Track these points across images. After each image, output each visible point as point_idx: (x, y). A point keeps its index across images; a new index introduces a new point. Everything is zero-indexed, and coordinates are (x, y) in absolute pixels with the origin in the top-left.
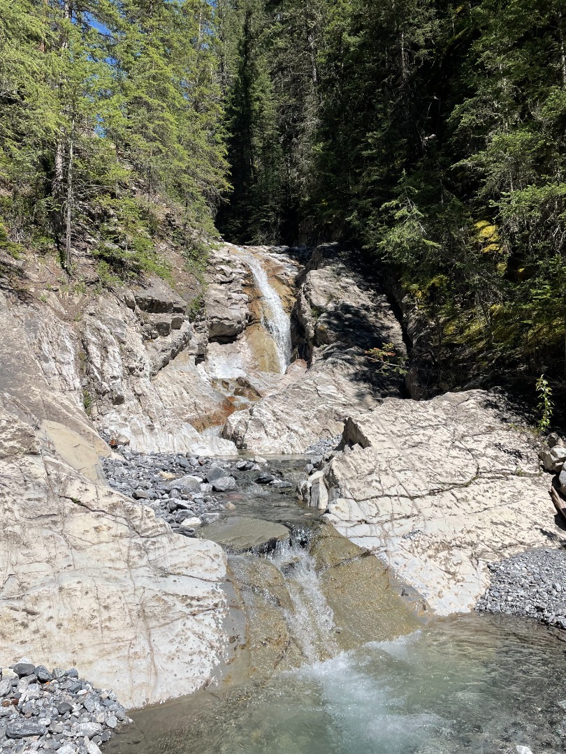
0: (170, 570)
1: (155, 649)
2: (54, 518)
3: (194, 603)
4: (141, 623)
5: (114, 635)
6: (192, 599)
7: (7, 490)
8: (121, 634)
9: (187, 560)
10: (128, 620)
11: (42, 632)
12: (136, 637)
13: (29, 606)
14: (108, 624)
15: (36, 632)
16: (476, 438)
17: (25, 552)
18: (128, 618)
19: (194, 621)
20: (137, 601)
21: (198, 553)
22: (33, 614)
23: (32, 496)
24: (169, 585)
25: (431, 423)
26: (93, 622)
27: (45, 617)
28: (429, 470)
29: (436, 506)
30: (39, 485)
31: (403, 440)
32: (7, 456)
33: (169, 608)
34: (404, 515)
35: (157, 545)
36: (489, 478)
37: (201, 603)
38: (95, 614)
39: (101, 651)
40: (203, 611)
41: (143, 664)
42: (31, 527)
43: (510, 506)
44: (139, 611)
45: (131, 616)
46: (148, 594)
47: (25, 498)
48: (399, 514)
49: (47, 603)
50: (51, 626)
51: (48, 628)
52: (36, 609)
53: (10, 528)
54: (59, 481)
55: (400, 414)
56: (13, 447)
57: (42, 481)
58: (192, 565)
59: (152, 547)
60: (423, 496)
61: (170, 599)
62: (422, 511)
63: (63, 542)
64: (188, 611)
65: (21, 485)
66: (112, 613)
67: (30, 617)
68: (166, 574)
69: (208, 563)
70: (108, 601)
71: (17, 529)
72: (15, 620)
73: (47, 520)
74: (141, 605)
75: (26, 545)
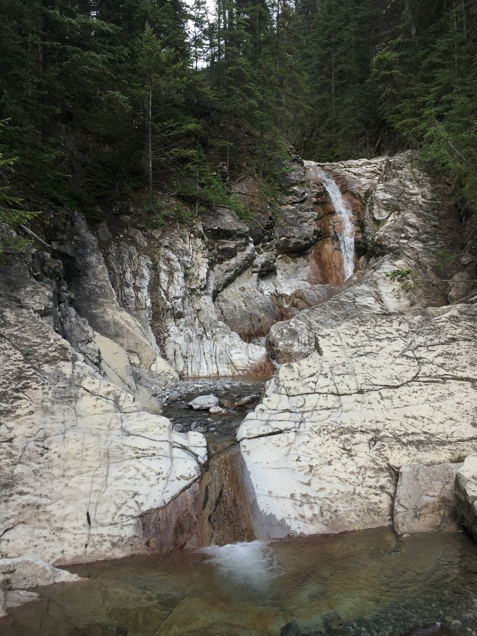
0: (132, 433)
1: (110, 474)
2: (71, 399)
3: (140, 451)
4: (106, 459)
5: (88, 464)
6: (140, 449)
7: (47, 381)
8: (92, 464)
9: (145, 427)
10: (98, 457)
11: (50, 458)
12: (100, 467)
13: (46, 446)
14: (85, 458)
15: (47, 458)
16: (430, 348)
17: (51, 417)
18: (98, 456)
19: (137, 462)
20: (105, 447)
21: (153, 424)
22: (47, 449)
23: (61, 386)
24: (129, 441)
25: (390, 336)
26: (78, 456)
27: (53, 451)
28: (367, 375)
29: (358, 402)
30: (65, 379)
31: (354, 350)
32: (50, 361)
33: (124, 453)
34: (325, 407)
35: (129, 418)
36: (424, 382)
37: (144, 452)
38: (79, 452)
39: (79, 471)
40: (144, 457)
41: (100, 480)
42: (57, 403)
43: (432, 404)
44: (105, 453)
45: (99, 455)
46: (114, 444)
47: (57, 386)
48: (321, 407)
49: (56, 445)
50: (55, 456)
51: (53, 457)
52: (49, 447)
53: (45, 403)
54: (79, 377)
55: (362, 328)
56: (54, 356)
57: (68, 376)
58: (147, 431)
59: (126, 419)
60: (351, 394)
61: (125, 449)
62: (343, 405)
63: (73, 413)
64: (134, 455)
65: (55, 379)
66: (89, 453)
67: (46, 451)
68: (129, 434)
69: (157, 429)
70: (89, 446)
71: (49, 404)
72: (37, 452)
73: (67, 400)
74: (108, 450)
75: (52, 413)
